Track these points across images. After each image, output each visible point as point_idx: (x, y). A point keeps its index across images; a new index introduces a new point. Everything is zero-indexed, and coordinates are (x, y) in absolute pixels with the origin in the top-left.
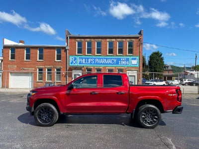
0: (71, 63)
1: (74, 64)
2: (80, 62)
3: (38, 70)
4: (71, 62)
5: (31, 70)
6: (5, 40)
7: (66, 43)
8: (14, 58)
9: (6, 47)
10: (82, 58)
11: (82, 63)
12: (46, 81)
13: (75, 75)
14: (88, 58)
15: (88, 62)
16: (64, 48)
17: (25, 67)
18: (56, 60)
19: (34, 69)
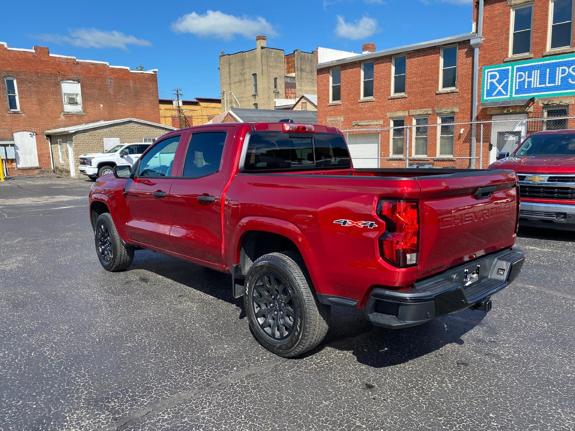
0: (489, 94)
1: (500, 93)
2: (521, 84)
3: (392, 123)
4: (486, 87)
5: (375, 125)
6: (321, 51)
7: (474, 26)
8: (339, 99)
9: (323, 70)
10: (530, 70)
11: (530, 90)
12: (414, 156)
13: (501, 134)
14: (553, 67)
15: (552, 79)
16: (465, 43)
17: (361, 119)
18: (441, 89)
19: (381, 122)
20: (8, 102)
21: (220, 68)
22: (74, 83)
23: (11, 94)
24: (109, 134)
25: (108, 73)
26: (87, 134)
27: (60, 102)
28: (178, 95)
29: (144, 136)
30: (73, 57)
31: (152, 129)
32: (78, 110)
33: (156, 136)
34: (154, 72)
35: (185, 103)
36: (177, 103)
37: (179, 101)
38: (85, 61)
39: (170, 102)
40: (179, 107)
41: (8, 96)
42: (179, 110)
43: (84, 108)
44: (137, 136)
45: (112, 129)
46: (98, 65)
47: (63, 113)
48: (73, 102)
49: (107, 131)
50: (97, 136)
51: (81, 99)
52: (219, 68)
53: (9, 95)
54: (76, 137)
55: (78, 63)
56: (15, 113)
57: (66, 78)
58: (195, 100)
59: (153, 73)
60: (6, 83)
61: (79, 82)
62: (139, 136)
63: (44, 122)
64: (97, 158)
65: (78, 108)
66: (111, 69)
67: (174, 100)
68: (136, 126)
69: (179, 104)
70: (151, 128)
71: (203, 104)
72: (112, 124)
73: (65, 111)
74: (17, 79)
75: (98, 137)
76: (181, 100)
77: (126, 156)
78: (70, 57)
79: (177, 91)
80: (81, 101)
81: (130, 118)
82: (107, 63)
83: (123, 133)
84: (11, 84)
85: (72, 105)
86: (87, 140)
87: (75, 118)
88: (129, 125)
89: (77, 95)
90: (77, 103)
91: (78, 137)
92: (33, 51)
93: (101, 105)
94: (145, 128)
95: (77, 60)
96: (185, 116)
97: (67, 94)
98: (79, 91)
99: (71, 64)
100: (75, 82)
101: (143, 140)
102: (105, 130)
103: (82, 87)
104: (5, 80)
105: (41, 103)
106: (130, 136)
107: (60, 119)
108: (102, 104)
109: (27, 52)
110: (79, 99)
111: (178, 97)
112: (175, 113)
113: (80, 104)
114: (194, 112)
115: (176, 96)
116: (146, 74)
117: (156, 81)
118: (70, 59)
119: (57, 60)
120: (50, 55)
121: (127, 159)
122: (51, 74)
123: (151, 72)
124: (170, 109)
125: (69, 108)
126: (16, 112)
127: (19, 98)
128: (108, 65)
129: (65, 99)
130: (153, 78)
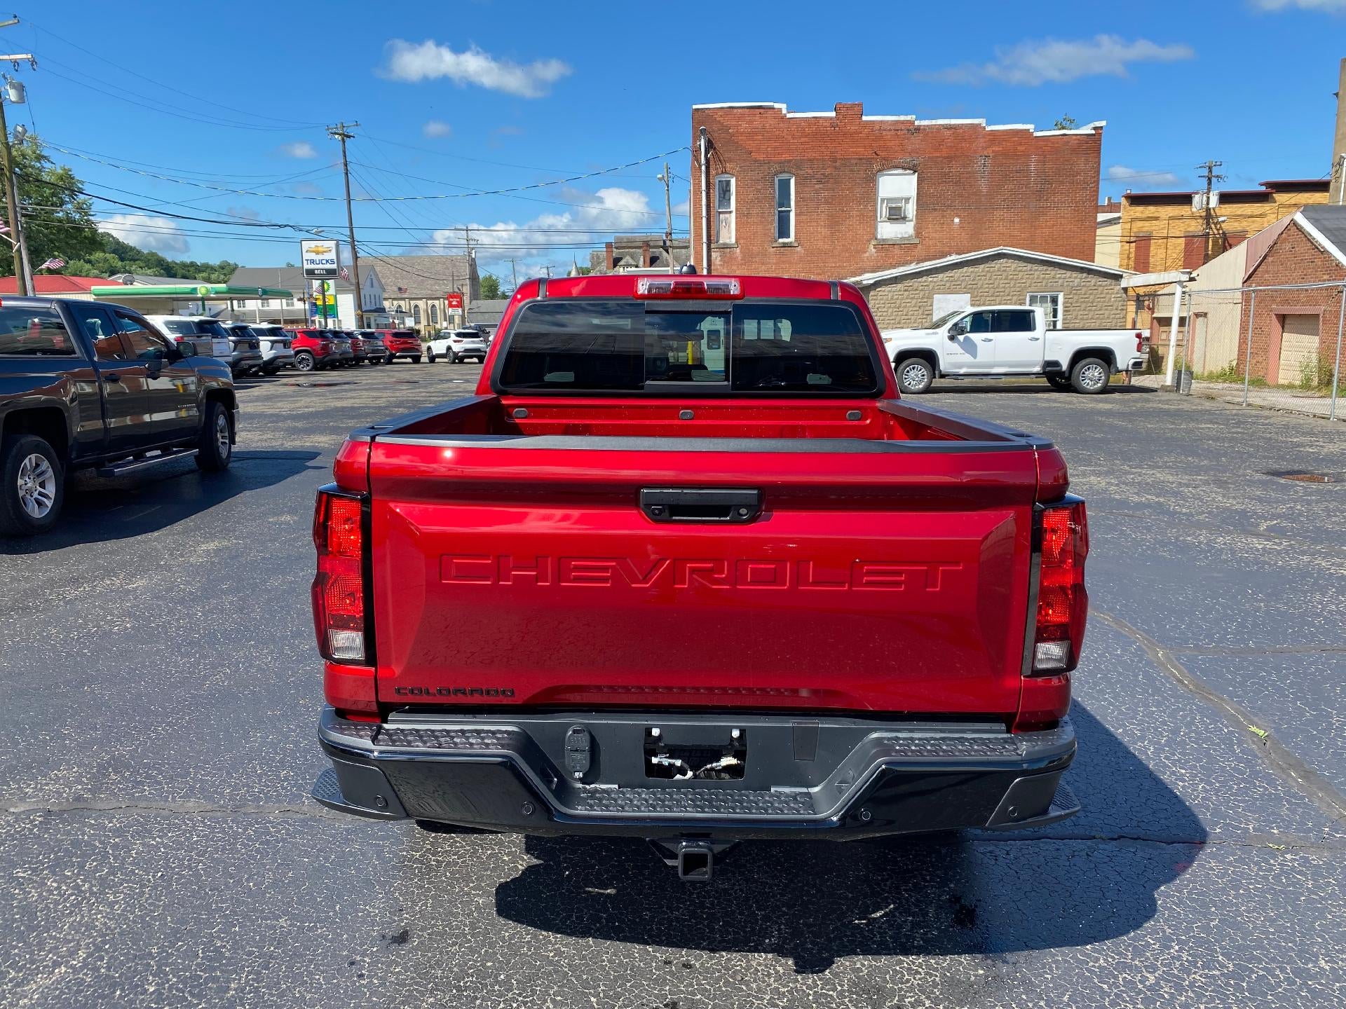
20: (776, 224)
21: (1341, 93)
22: (905, 174)
23: (783, 209)
24: (948, 285)
25: (981, 142)
26: (899, 286)
27: (872, 220)
28: (1210, 179)
29: (1030, 290)
30: (909, 118)
31: (1053, 273)
32: (906, 233)
33: (1060, 289)
34: (1095, 128)
35: (1226, 198)
36: (1205, 198)
37: (1211, 194)
38: (934, 122)
39: (1186, 199)
40: (1208, 210)
41: (777, 212)
42: (1208, 216)
43: (918, 230)
44: (1012, 289)
45: (957, 273)
46: (961, 128)
47: (874, 242)
48: (896, 215)
49: (945, 279)
50: (922, 290)
51: (915, 207)
52: (1337, 94)
53: (780, 209)
54: (876, 293)
55: (918, 129)
56: (785, 245)
57: (889, 164)
58: (1263, 188)
59: (1093, 132)
60: (777, 187)
61: (915, 172)
62: (1018, 289)
63: (835, 263)
64: (896, 339)
65: (905, 230)
66: (990, 135)
67: (1197, 193)
68: (1014, 266)
69: (1208, 204)
70: (1050, 268)
71: (1281, 198)
72: (956, 263)
73: (879, 237)
74: (797, 176)
75: (922, 293)
76: (1216, 192)
77: (961, 338)
78: (902, 118)
79: (1210, 169)
80: (915, 213)
81: (1001, 247)
82: (982, 121)
83: (980, 283)
84: (785, 185)
85: (896, 222)
86: (898, 299)
87: (897, 251)
88: (996, 263)
89: (907, 200)
90: (904, 219)
91: (880, 293)
92: (833, 114)
93: (957, 220)
94: (1036, 270)
95: (917, 123)
96: (1224, 233)
97: (888, 199)
98: (913, 192)
99: (903, 132)
100: (908, 171)
101: (1028, 299)
102: (941, 276)
103: (920, 182)
104: (776, 180)
105: (833, 223)
106: (997, 290)
107: (867, 254)
108: (959, 216)
109: (820, 118)
110: (911, 210)
111: (1210, 183)
112: (1196, 227)
113: (912, 221)
114: (1253, 222)
115: (1205, 181)
116: (1074, 137)
117: (1098, 151)
118: (903, 122)
119: (878, 127)
120: (864, 118)
121: (962, 345)
122: (860, 159)
123: (1087, 130)
124: (1181, 218)
125: (887, 231)
126: (787, 243)
127: (796, 215)
128: (984, 125)
129: (883, 211)
130: (1093, 144)
